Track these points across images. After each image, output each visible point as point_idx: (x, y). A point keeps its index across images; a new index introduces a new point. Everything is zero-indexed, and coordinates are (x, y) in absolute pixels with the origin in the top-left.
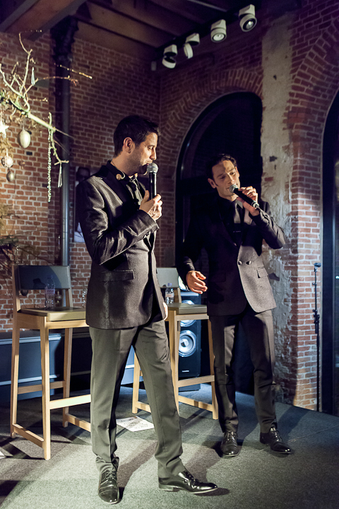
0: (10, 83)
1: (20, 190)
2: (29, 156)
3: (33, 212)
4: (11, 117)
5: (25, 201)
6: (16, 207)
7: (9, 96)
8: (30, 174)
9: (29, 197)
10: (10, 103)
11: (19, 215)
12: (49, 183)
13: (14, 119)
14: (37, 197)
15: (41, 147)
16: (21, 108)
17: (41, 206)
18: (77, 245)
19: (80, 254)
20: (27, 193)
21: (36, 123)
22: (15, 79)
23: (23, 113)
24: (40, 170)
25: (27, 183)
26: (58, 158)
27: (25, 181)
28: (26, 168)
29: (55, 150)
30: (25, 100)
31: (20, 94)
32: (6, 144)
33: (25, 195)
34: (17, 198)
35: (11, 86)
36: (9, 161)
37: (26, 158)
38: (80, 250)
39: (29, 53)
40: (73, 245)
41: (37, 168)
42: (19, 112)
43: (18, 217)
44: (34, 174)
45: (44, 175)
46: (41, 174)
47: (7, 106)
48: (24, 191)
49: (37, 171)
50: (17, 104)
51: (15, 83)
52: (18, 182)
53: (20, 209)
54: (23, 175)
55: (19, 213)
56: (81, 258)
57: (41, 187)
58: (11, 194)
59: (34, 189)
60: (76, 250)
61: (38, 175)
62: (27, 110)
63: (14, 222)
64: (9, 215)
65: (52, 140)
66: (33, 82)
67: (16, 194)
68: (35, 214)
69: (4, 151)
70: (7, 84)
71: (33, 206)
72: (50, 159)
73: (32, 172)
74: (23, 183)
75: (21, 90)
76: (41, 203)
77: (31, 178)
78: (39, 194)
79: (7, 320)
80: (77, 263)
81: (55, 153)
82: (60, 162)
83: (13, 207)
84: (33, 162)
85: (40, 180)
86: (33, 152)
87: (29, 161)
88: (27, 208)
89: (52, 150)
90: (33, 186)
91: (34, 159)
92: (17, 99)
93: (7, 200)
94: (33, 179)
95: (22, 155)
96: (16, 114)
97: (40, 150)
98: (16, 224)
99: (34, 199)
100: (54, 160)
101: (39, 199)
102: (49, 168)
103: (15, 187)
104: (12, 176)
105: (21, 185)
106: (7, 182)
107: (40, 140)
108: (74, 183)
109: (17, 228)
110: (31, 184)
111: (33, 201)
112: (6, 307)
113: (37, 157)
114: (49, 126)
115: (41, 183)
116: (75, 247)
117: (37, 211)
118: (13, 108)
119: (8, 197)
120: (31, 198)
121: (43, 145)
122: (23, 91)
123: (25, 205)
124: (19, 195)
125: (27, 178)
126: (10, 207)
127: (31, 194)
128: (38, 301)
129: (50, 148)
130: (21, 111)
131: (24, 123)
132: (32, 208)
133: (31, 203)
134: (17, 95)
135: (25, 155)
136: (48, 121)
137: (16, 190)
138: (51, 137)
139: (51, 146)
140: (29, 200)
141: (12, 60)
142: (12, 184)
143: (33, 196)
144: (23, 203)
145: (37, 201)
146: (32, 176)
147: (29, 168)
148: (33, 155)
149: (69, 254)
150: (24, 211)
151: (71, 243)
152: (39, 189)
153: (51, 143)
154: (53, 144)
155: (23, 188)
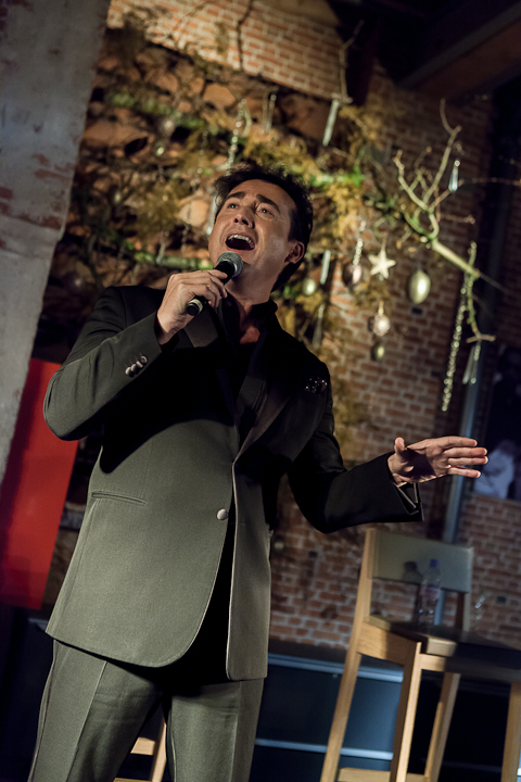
0: (409, 183)
1: (389, 376)
2: (415, 316)
3: (405, 422)
4: (399, 245)
5: (393, 399)
6: (376, 409)
7: (403, 208)
8: (410, 349)
9: (403, 391)
10: (403, 219)
11: (378, 425)
12: (450, 374)
13: (404, 247)
14: (417, 394)
15: (441, 300)
16: (420, 230)
17: (422, 413)
18: (478, 499)
19: (479, 517)
20: (400, 385)
21: (442, 258)
22: (419, 178)
23: (424, 240)
24: (431, 344)
25: (403, 365)
26: (475, 329)
27: (400, 361)
28: (407, 338)
29: (472, 313)
30: (432, 218)
31: (422, 204)
32: (381, 291)
33: (395, 388)
34: (380, 391)
35: (410, 191)
36: (383, 325)
37: (409, 319)
38: (483, 509)
39: (454, 133)
40: (469, 498)
41: (427, 339)
42: (416, 237)
43: (376, 428)
44: (421, 351)
45: (437, 355)
46: (433, 351)
47: (394, 224)
48: (396, 380)
49: (425, 346)
50: (415, 222)
51: (419, 184)
52: (388, 362)
53: (383, 414)
54: (400, 349)
55: (379, 419)
56: (481, 527)
57: (428, 376)
58: (371, 384)
59: (415, 379)
60: (473, 507)
61: (426, 352)
62: (433, 235)
63: (366, 437)
64: (360, 421)
65: (469, 294)
66: (454, 186)
67: (379, 384)
68: (409, 426)
69: (374, 304)
70: (404, 186)
71: (407, 410)
72: (459, 329)
73: (416, 346)
74: (394, 364)
75: (426, 198)
76: (423, 406)
77: (412, 359)
78: (421, 389)
79: (320, 621)
80: (472, 533)
81: (471, 320)
82: (479, 337)
83: (370, 408)
84: (421, 328)
85: (428, 362)
86: (425, 310)
87: (414, 324)
88: (394, 413)
89: (466, 314)
90: (414, 372)
91: (423, 322)
92: (417, 213)
93: (362, 393)
94: (416, 360)
95: (403, 312)
96: (411, 240)
97: (439, 307)
98: (370, 441)
99: (410, 396)
100: (467, 331)
101: (422, 399)
102: (456, 345)
103: (381, 371)
104: (381, 352)
105: (391, 369)
106: (367, 360)
107: (443, 288)
108: (492, 376)
109: (371, 448)
110: (410, 368)
111: (408, 402)
112: (324, 596)
113: (430, 320)
114: (468, 268)
115: (429, 369)
116: (473, 502)
117: (413, 421)
118: (406, 228)
119: (364, 387)
120: (407, 396)
121: (446, 299)
122: (432, 199)
123: (392, 406)
124: (385, 387)
125: (403, 357)
126: (365, 407)
127: (406, 386)
128: (386, 597)
129: (462, 309)
130: (421, 235)
131: (421, 257)
132: (404, 415)
133: (403, 405)
134: (417, 206)
135: (408, 312)
136: (466, 257)
137: (382, 377)
138: (467, 289)
139: (466, 304)
140: (401, 398)
141: (414, 139)
142: (376, 364)
143: (410, 391)
144: (388, 402)
145: (415, 402)
146: (414, 353)
147: (413, 338)
148: (424, 316)
149: (460, 514)
150: (389, 418)
151: (467, 492)
152: (424, 381)
153: (467, 299)
154: (470, 303)
155: (395, 373)
